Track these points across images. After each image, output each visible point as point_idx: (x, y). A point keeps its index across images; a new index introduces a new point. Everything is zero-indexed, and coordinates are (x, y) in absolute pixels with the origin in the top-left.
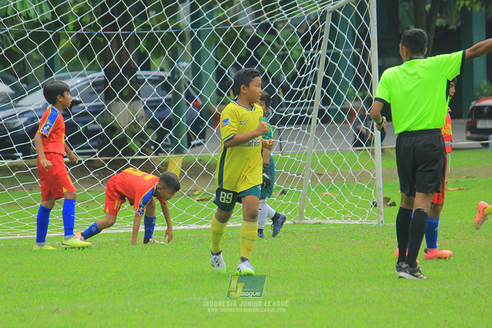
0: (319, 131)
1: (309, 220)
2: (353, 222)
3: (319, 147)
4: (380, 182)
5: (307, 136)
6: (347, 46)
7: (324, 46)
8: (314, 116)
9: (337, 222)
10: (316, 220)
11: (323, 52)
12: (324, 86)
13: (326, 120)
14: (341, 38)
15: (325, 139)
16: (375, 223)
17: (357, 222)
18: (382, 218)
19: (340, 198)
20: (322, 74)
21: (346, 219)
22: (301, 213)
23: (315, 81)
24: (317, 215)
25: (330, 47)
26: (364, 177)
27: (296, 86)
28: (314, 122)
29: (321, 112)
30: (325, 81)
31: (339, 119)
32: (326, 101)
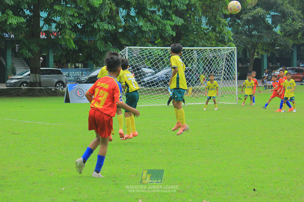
0: (223, 82)
1: (220, 103)
2: (230, 103)
3: (223, 85)
4: (237, 94)
5: (220, 83)
6: (230, 62)
7: (224, 62)
8: (222, 78)
9: (227, 103)
10: (222, 103)
11: (224, 63)
12: (224, 71)
13: (225, 79)
14: (228, 60)
15: (224, 84)
16: (236, 103)
17: (232, 103)
18: (237, 102)
19: (227, 98)
20: (224, 68)
21: (229, 102)
22: (218, 101)
23: (222, 70)
24: (222, 101)
25: (226, 62)
26: (233, 93)
27: (218, 71)
28: (222, 80)
29: (223, 77)
30: (224, 70)
31: (228, 79)
32: (225, 75)
